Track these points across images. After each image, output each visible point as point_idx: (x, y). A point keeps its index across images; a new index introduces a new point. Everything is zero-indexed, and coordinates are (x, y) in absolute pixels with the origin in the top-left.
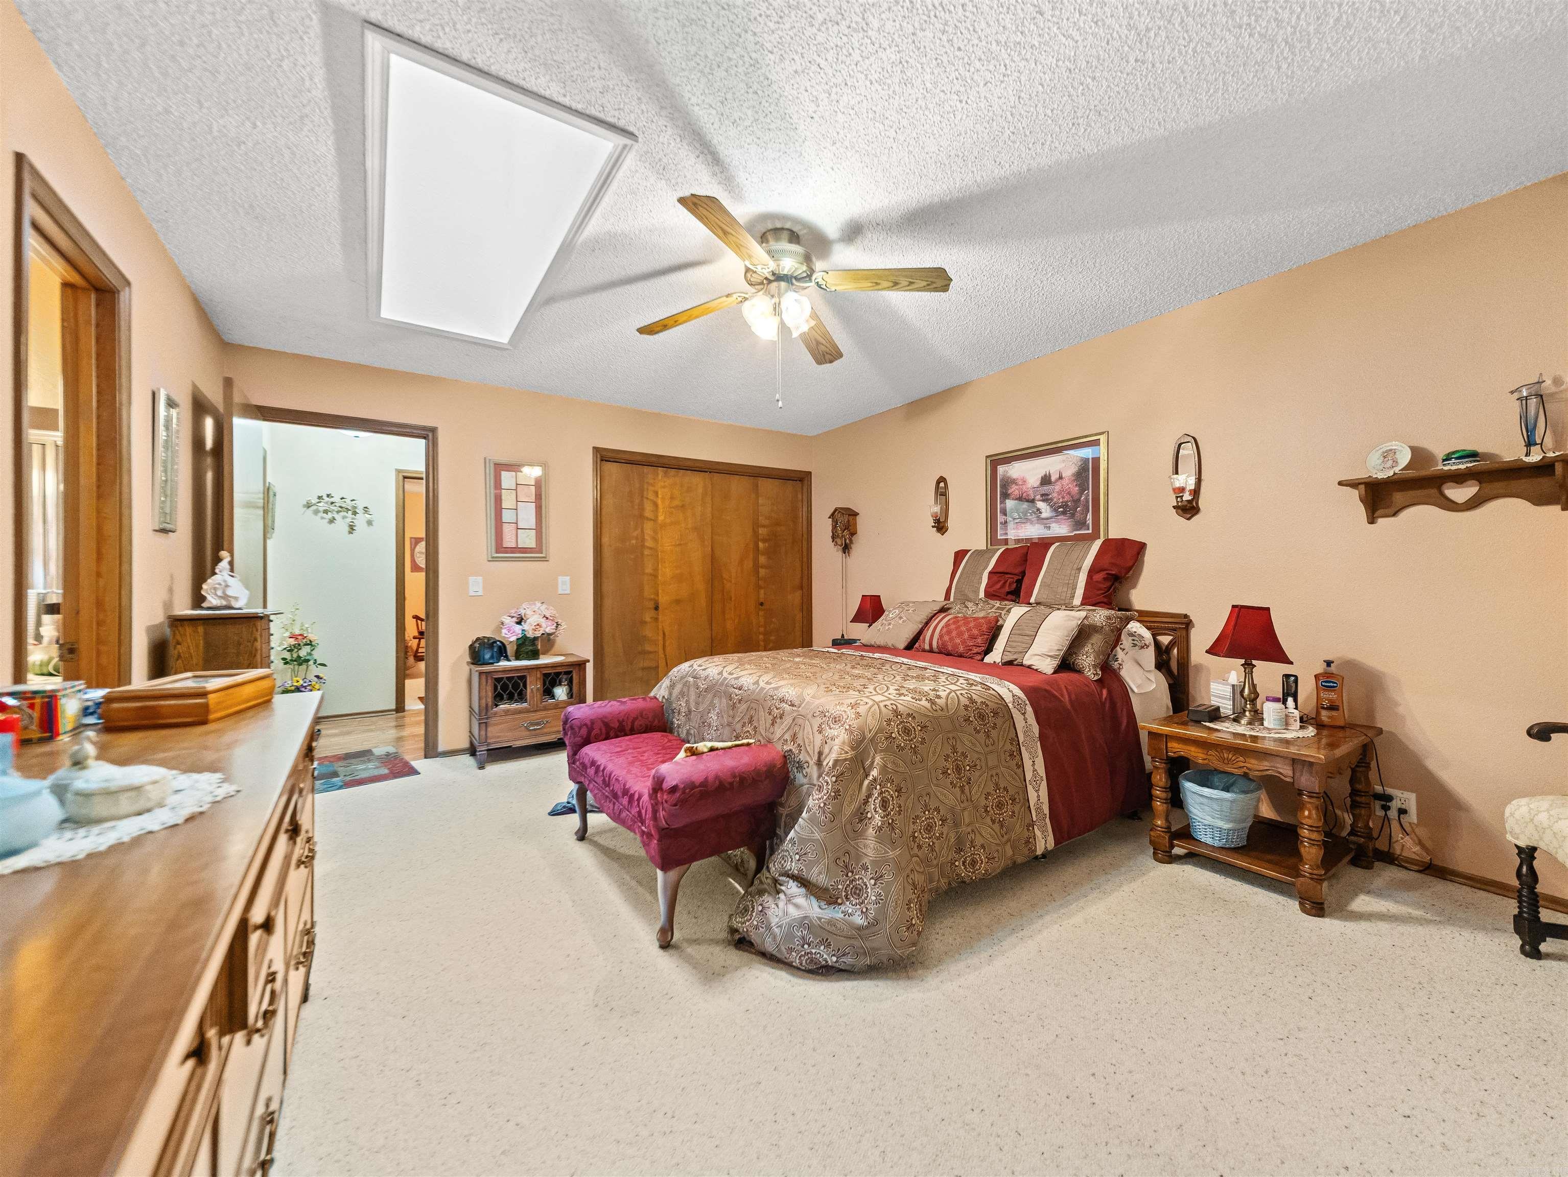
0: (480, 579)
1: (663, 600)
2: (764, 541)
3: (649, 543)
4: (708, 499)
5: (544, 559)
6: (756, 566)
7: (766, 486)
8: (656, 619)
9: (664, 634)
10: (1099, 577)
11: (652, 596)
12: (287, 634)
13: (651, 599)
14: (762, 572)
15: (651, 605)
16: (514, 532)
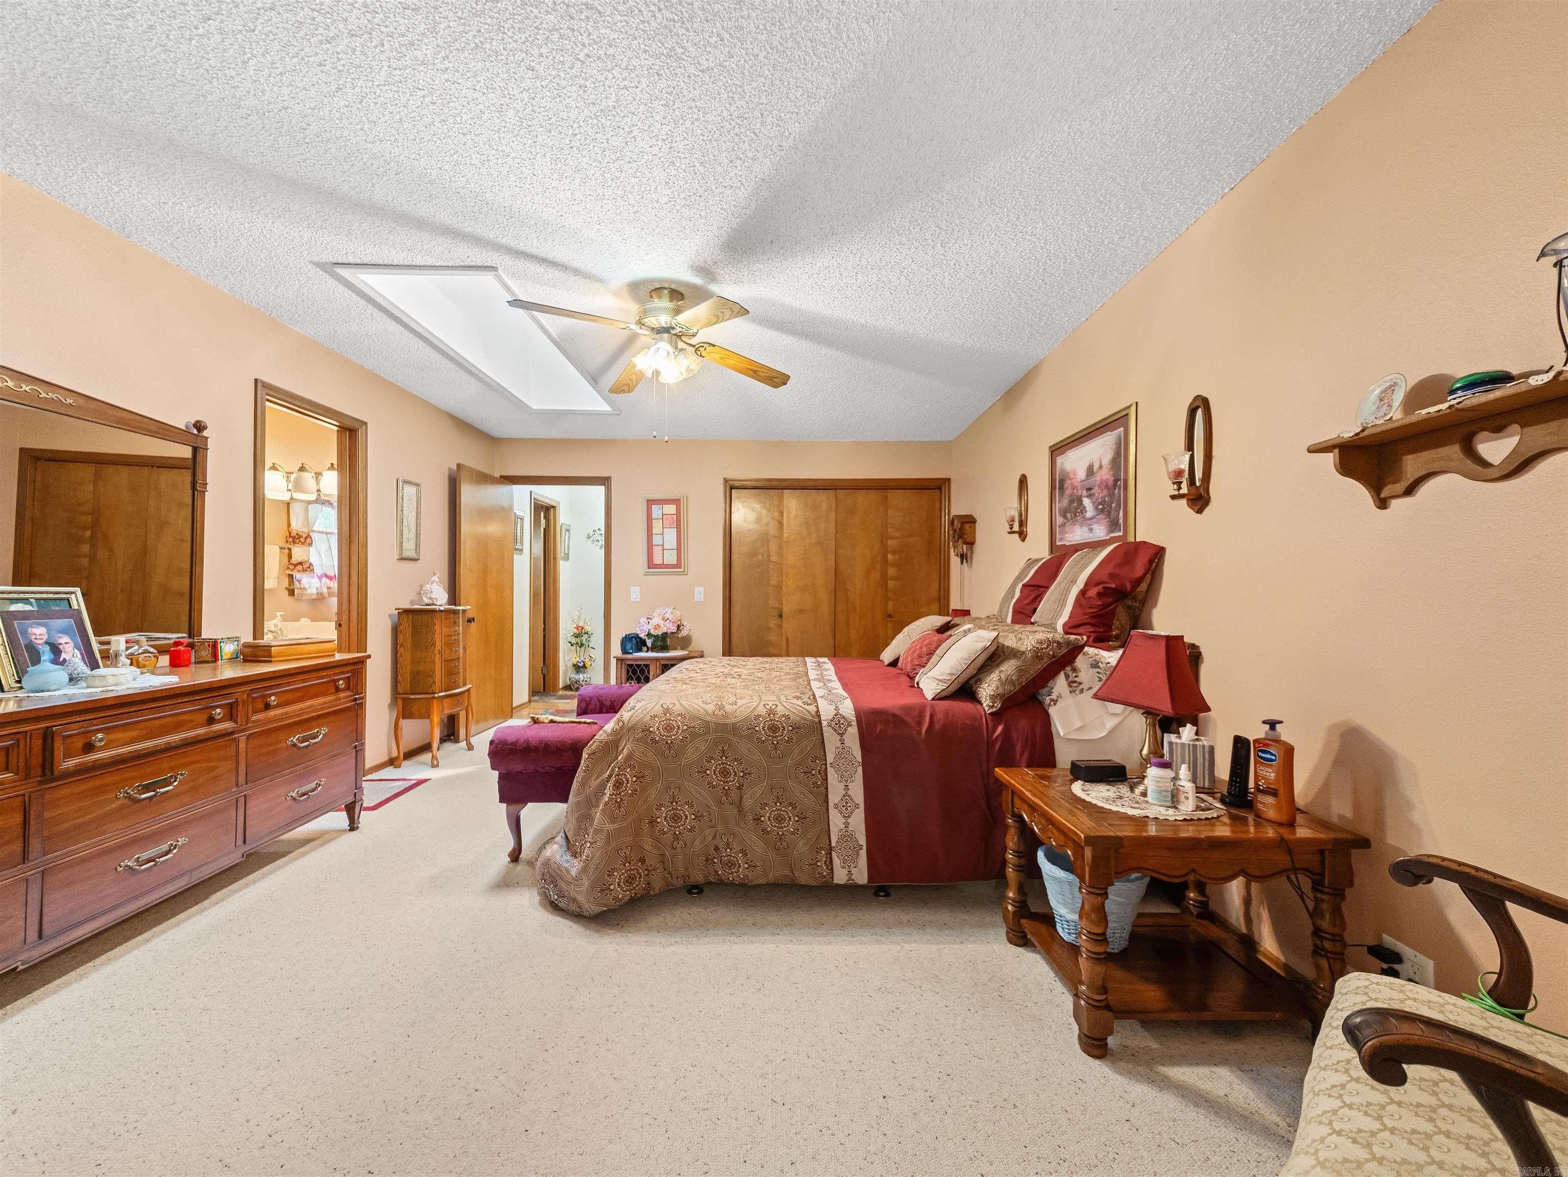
0: (638, 589)
1: (786, 609)
2: (894, 552)
3: (774, 558)
4: (833, 515)
5: (684, 573)
6: (884, 579)
7: (897, 498)
8: (781, 626)
9: (787, 640)
10: (1093, 592)
11: (777, 606)
12: (575, 626)
13: (775, 608)
14: (891, 584)
15: (776, 612)
16: (661, 552)
